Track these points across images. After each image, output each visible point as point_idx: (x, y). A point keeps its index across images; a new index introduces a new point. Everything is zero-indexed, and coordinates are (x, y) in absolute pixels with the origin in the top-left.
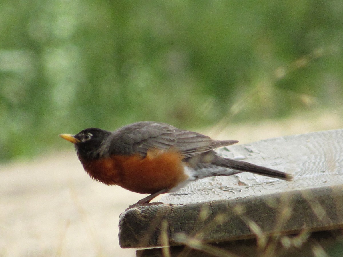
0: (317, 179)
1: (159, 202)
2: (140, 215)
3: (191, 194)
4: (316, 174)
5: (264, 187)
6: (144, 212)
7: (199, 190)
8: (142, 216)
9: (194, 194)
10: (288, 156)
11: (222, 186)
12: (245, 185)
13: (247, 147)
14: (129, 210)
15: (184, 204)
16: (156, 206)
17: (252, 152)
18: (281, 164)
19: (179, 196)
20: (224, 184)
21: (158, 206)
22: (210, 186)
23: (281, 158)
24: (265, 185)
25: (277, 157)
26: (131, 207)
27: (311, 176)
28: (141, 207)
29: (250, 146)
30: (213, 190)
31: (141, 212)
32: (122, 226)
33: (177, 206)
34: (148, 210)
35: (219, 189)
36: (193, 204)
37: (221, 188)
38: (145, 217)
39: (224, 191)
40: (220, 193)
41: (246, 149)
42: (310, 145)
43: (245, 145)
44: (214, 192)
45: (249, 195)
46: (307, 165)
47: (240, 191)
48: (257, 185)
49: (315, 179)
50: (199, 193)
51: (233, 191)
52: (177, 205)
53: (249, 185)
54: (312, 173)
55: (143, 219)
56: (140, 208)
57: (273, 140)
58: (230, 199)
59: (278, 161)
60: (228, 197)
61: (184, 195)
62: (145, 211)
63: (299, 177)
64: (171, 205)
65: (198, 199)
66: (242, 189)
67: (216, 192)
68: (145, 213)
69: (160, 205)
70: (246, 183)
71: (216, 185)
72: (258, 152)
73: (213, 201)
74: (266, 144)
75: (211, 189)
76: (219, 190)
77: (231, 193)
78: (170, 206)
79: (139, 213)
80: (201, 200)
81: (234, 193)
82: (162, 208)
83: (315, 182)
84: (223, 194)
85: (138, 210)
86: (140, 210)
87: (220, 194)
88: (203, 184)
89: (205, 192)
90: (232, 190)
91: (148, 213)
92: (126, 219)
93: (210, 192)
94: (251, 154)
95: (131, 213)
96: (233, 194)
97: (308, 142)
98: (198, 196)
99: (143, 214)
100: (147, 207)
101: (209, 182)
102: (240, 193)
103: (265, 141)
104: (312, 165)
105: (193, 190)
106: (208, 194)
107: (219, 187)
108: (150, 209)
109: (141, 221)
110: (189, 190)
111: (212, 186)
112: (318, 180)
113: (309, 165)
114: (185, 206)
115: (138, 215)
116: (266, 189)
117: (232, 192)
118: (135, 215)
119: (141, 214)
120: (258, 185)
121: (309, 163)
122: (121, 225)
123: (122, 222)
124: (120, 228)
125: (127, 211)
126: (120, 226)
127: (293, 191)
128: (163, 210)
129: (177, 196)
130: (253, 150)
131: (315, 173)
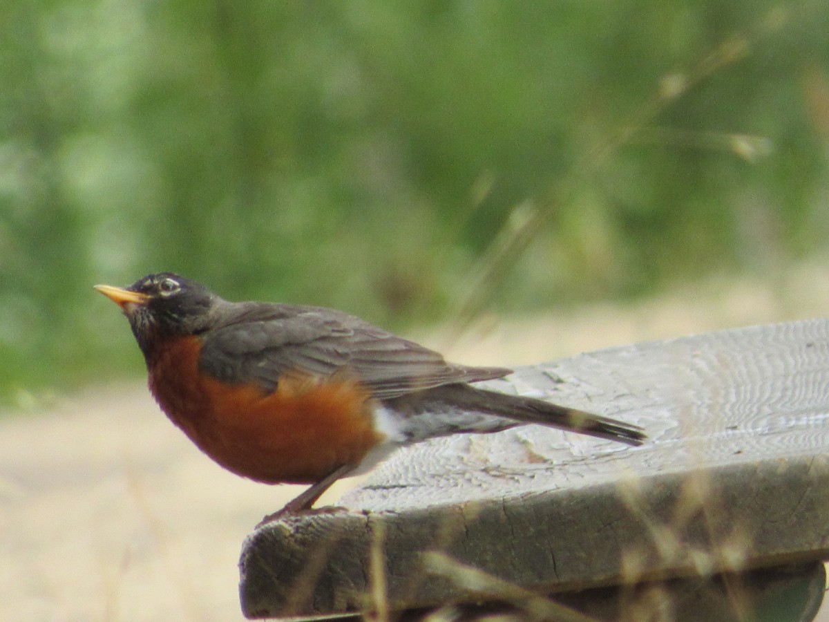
0: (717, 447)
1: (336, 505)
2: (290, 538)
3: (413, 486)
4: (717, 434)
5: (592, 467)
6: (300, 530)
7: (433, 476)
8: (296, 541)
9: (422, 485)
10: (647, 390)
11: (489, 465)
12: (545, 461)
13: (548, 370)
14: (263, 527)
15: (398, 510)
16: (330, 516)
17: (559, 381)
18: (632, 409)
19: (385, 492)
20: (493, 460)
21: (333, 515)
22: (461, 465)
23: (632, 395)
24: (592, 462)
25: (620, 393)
26: (268, 519)
27: (705, 438)
28: (293, 518)
29: (556, 366)
30: (467, 476)
31: (292, 532)
32: (249, 565)
33: (380, 516)
34: (310, 525)
35: (483, 474)
36: (419, 511)
37: (485, 470)
38: (303, 543)
39: (493, 478)
40: (485, 482)
41: (545, 374)
42: (702, 364)
43: (544, 365)
44: (469, 480)
45: (555, 487)
46: (694, 410)
47: (533, 477)
48: (574, 463)
49: (713, 448)
50: (434, 482)
51: (516, 478)
52: (381, 513)
53: (555, 462)
54: (706, 432)
55: (298, 547)
56: (291, 520)
57: (612, 353)
58: (508, 497)
59: (623, 403)
60: (502, 493)
61: (396, 489)
62: (302, 528)
63: (675, 440)
64: (365, 513)
65: (432, 497)
66: (538, 472)
67: (474, 482)
68: (303, 534)
69: (339, 515)
70: (546, 456)
71: (474, 463)
72: (576, 381)
73: (468, 501)
74: (595, 361)
75: (463, 473)
76: (481, 476)
77: (511, 482)
78: (362, 516)
79: (287, 534)
80: (440, 499)
81: (518, 481)
82: (344, 520)
83: (714, 452)
84: (490, 484)
85: (286, 526)
86: (291, 525)
87: (484, 486)
88: (442, 462)
89: (448, 480)
90: (513, 476)
91: (311, 533)
92: (256, 548)
93: (460, 481)
94: (559, 386)
95: (270, 534)
96: (517, 484)
97: (695, 356)
98: (432, 489)
99: (299, 536)
100: (307, 518)
101: (459, 457)
102: (533, 481)
103: (592, 355)
104: (705, 411)
105: (419, 475)
106: (456, 485)
107: (483, 468)
108: (314, 523)
109: (293, 553)
110: (410, 475)
111: (466, 465)
112: (722, 447)
113: (699, 412)
114: (399, 514)
115: (286, 537)
116: (594, 471)
117: (513, 478)
118: (278, 539)
119: (292, 536)
120: (576, 461)
121: (699, 406)
122: (245, 563)
123: (247, 556)
124: (243, 571)
125: (259, 530)
126: (242, 564)
127: (660, 476)
128: (346, 525)
129: (379, 492)
130: (563, 376)
131: (714, 431)
